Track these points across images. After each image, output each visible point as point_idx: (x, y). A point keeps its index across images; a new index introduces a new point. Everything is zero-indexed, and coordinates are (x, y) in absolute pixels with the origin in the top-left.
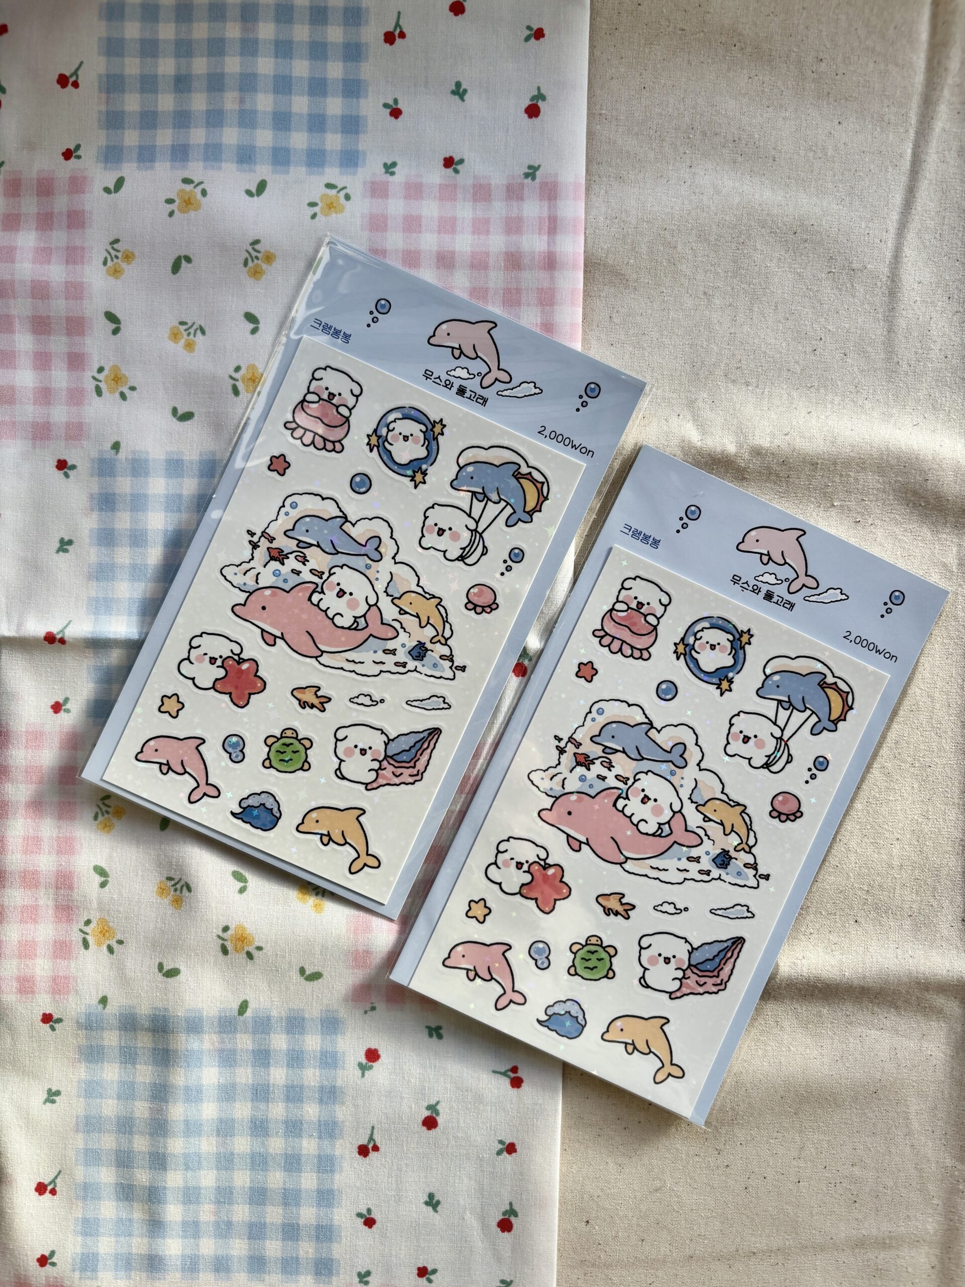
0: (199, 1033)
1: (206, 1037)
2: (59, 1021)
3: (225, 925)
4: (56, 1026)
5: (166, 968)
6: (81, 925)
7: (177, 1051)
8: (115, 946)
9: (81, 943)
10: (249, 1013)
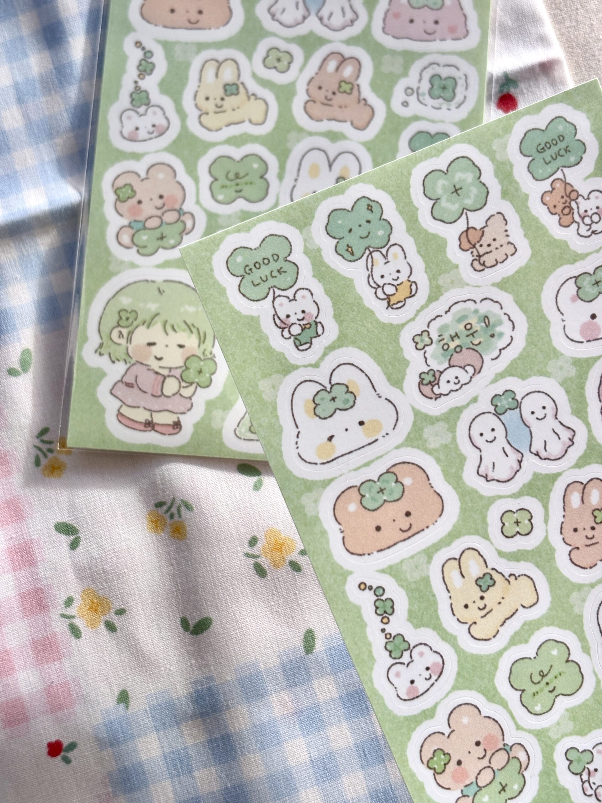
0: (262, 696)
1: (274, 698)
2: (72, 746)
3: (249, 537)
4: (70, 755)
5: (192, 623)
6: (60, 608)
7: (242, 731)
8: (115, 619)
9: (68, 633)
10: (319, 646)
